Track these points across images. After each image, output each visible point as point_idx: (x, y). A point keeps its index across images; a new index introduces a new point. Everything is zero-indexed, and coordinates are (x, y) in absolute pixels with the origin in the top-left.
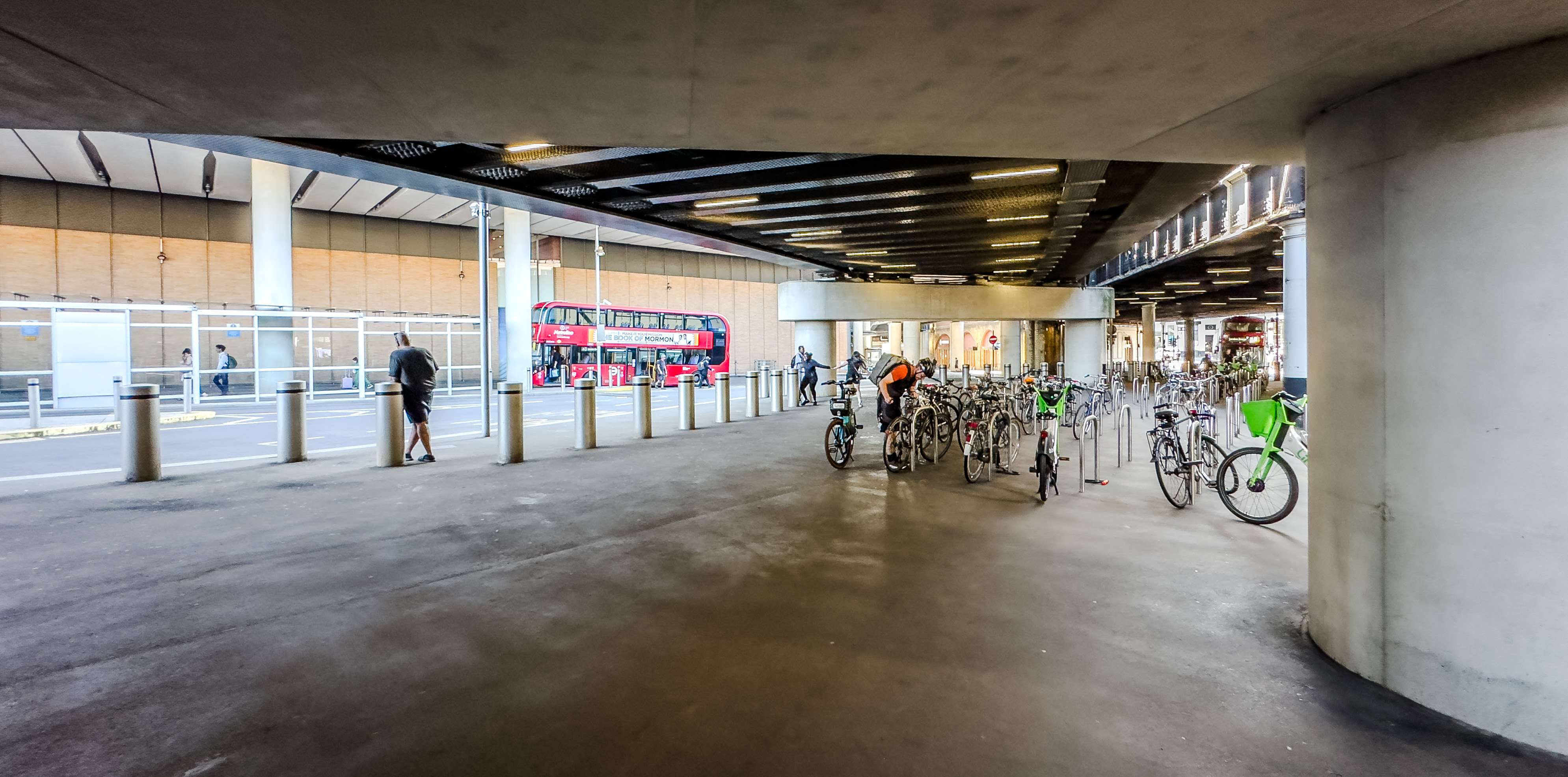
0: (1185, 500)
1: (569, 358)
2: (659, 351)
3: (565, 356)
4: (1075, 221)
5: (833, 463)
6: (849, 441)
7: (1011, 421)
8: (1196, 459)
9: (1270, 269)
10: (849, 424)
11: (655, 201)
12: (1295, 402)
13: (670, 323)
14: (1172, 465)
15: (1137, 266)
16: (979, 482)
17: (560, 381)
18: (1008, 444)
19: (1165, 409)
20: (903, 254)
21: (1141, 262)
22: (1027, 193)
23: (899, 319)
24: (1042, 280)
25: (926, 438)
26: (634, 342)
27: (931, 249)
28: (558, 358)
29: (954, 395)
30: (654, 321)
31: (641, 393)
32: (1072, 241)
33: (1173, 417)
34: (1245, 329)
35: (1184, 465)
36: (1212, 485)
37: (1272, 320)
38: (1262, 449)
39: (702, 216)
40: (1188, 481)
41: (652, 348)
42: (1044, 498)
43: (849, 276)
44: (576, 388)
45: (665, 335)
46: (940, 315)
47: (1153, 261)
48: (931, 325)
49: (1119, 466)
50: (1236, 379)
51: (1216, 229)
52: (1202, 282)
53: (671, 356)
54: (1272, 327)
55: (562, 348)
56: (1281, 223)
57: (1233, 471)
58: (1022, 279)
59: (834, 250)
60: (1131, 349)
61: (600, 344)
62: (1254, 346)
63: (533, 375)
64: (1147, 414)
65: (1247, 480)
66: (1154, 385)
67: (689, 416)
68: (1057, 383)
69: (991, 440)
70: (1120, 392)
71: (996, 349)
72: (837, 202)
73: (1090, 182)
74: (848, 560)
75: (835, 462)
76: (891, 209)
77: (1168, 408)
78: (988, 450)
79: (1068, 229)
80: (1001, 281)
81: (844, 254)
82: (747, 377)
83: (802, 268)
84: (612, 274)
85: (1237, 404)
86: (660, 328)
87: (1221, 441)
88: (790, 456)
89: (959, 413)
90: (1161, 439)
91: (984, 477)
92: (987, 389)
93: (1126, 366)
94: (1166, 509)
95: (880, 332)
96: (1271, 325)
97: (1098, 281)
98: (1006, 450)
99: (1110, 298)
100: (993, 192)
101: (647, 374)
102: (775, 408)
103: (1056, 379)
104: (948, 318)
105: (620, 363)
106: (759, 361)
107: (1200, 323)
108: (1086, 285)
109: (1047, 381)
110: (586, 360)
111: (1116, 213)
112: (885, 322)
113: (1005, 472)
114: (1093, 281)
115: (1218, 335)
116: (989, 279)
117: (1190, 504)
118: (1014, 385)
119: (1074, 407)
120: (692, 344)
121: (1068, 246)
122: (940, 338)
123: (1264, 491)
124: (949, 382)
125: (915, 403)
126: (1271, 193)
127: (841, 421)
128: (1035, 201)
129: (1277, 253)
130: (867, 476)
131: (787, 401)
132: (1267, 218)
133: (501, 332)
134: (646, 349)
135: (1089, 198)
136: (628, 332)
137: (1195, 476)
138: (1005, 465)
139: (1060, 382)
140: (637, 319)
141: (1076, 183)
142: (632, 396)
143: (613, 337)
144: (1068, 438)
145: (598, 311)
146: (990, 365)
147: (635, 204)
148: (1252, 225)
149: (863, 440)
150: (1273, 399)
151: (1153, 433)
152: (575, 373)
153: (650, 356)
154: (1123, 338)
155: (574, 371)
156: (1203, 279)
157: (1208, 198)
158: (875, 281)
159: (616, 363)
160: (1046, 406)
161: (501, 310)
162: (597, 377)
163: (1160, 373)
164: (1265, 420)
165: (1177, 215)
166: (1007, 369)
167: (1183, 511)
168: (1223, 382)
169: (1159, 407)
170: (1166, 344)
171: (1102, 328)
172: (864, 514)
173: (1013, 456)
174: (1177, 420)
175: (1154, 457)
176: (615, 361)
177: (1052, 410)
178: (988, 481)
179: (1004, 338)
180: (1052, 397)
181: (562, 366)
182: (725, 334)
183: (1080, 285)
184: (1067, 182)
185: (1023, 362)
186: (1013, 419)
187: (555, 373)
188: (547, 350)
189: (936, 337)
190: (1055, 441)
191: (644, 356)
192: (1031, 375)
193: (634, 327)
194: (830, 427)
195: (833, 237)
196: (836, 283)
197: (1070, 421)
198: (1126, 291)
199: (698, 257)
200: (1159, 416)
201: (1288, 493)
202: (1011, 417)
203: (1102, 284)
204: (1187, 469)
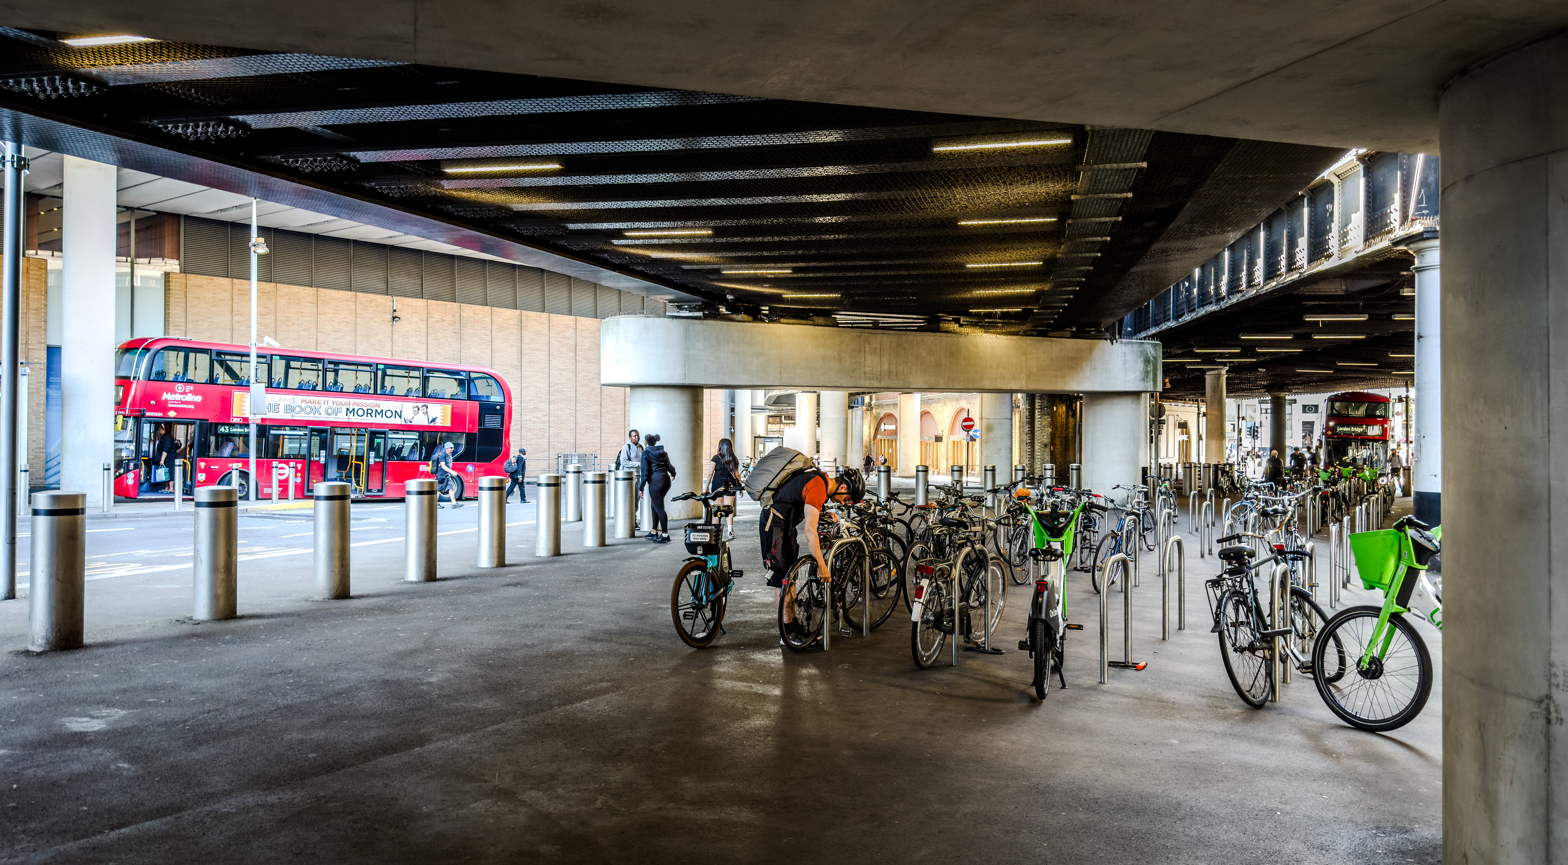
0: (1265, 694)
1: (191, 446)
2: (373, 435)
3: (183, 440)
4: (1100, 229)
5: (687, 638)
6: (719, 599)
7: (990, 562)
8: (1282, 625)
9: (1398, 318)
10: (718, 568)
11: (365, 157)
12: (1427, 533)
13: (400, 385)
14: (1245, 636)
15: (1199, 307)
16: (936, 667)
17: (171, 490)
18: (985, 602)
19: (1236, 544)
20: (818, 275)
21: (1204, 299)
22: (1022, 179)
23: (814, 387)
24: (1048, 325)
25: (850, 592)
26: (323, 417)
27: (864, 268)
28: (169, 445)
29: (899, 517)
30: (365, 379)
31: (331, 512)
32: (1094, 261)
33: (1246, 557)
34: (1361, 412)
35: (1263, 635)
36: (1306, 668)
37: (1400, 400)
38: (1379, 610)
39: (455, 190)
40: (1269, 663)
41: (358, 429)
42: (1041, 695)
43: (727, 310)
44: (198, 505)
45: (385, 405)
46: (880, 379)
47: (1223, 299)
48: (867, 399)
49: (1164, 639)
50: (1347, 494)
51: (1318, 250)
52: (1296, 336)
53: (398, 444)
54: (1400, 410)
55: (178, 426)
56: (1411, 246)
57: (1337, 646)
58: (1015, 324)
59: (703, 263)
60: (1188, 443)
61: (255, 419)
62: (1374, 439)
63: (116, 478)
64: (1210, 550)
65: (1357, 660)
66: (1222, 502)
67: (424, 555)
68: (1068, 497)
69: (956, 594)
70: (1169, 514)
71: (973, 439)
72: (703, 179)
73: (1122, 165)
74: (705, 816)
75: (690, 637)
76: (797, 196)
77: (1240, 542)
78: (952, 613)
79: (1087, 243)
80: (981, 327)
81: (717, 271)
82: (539, 485)
83: (644, 294)
84: (283, 288)
85: (1346, 532)
86: (375, 392)
87: (1321, 597)
88: (612, 626)
89: (906, 550)
90: (1227, 594)
91: (944, 659)
92: (954, 508)
93: (1180, 470)
94: (1236, 710)
95: (780, 408)
96: (1399, 407)
97: (1136, 331)
98: (981, 611)
99: (1155, 358)
100: (967, 176)
101: (348, 478)
102: (590, 541)
103: (1067, 491)
104: (893, 386)
105: (295, 457)
106: (566, 456)
107: (1295, 401)
108: (1117, 337)
109: (1052, 494)
110: (227, 451)
111: (1165, 218)
112: (790, 391)
113: (979, 649)
114: (1129, 329)
115: (1319, 420)
116: (962, 322)
117: (1272, 701)
118: (1000, 501)
119: (1095, 539)
120: (438, 423)
121: (1089, 271)
122: (881, 419)
123: (1382, 678)
124: (893, 495)
125: (833, 530)
126: (1397, 197)
127: (704, 564)
128: (1036, 193)
129: (1406, 292)
130: (748, 660)
131: (614, 527)
132: (1392, 236)
133: (53, 392)
134: (347, 431)
135: (1121, 192)
136: (312, 398)
137: (1281, 654)
138: (980, 637)
139: (1072, 497)
140: (330, 376)
141: (1102, 166)
142: (313, 517)
143: (281, 408)
144: (1085, 591)
145: (253, 359)
146: (961, 467)
147: (325, 160)
148: (1369, 246)
149: (746, 596)
150: (1396, 527)
151: (1216, 583)
152: (204, 475)
153: (354, 444)
154: (1175, 425)
155: (202, 471)
156: (1298, 331)
157: (1306, 200)
158: (771, 321)
159: (288, 457)
160: (1047, 537)
161: (53, 352)
162: (248, 483)
163: (1233, 483)
164: (1385, 559)
165: (1259, 226)
166: (989, 474)
167: (1262, 713)
168: (1327, 499)
169: (1229, 539)
170: (1243, 435)
171: (1142, 407)
172: (740, 727)
173: (994, 622)
174: (1253, 562)
175: (1217, 623)
176: (286, 452)
177: (1056, 545)
178: (951, 665)
179: (985, 421)
180: (1056, 523)
181: (178, 462)
182: (502, 407)
183: (1108, 335)
184: (1086, 164)
185: (1016, 462)
186: (992, 559)
187: (161, 474)
188: (147, 430)
189: (875, 417)
190: (1059, 596)
191: (344, 444)
192: (1028, 483)
193: (325, 389)
194: (683, 575)
195: (698, 240)
196: (705, 322)
197: (1088, 563)
198: (1181, 348)
199: (453, 263)
200: (1225, 555)
201: (1416, 679)
202: (990, 556)
203: (1143, 334)
204: (1268, 642)
